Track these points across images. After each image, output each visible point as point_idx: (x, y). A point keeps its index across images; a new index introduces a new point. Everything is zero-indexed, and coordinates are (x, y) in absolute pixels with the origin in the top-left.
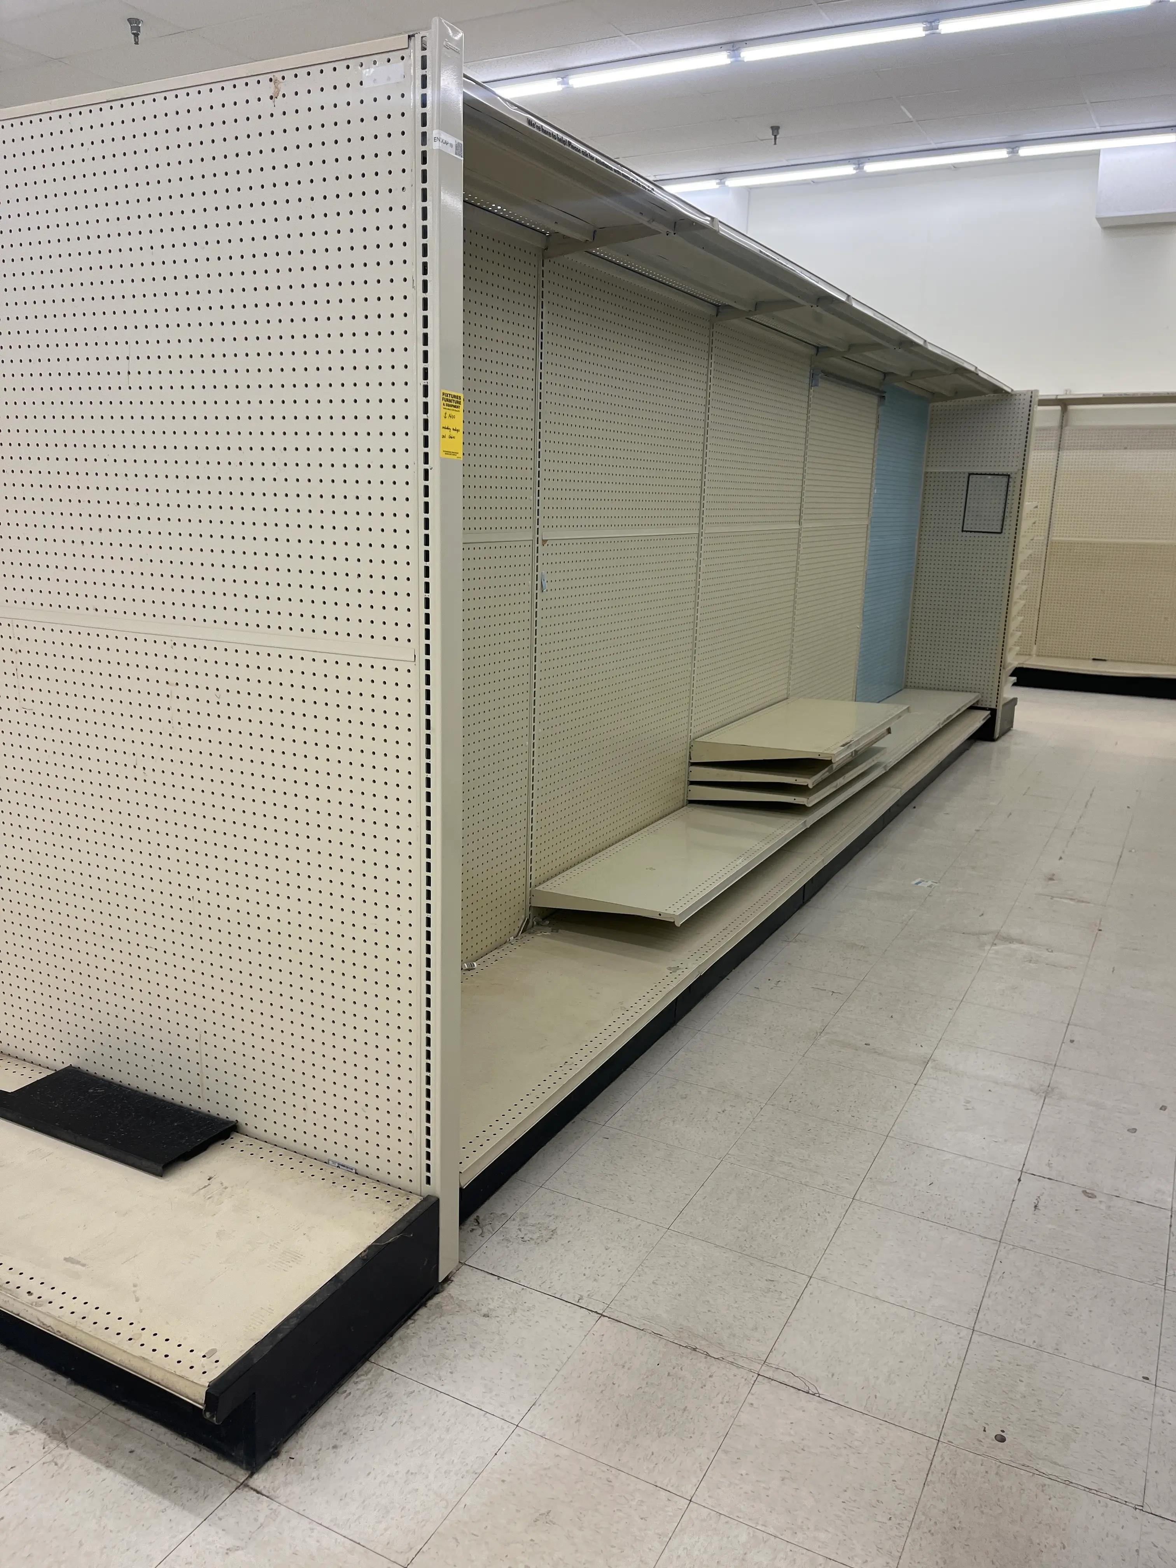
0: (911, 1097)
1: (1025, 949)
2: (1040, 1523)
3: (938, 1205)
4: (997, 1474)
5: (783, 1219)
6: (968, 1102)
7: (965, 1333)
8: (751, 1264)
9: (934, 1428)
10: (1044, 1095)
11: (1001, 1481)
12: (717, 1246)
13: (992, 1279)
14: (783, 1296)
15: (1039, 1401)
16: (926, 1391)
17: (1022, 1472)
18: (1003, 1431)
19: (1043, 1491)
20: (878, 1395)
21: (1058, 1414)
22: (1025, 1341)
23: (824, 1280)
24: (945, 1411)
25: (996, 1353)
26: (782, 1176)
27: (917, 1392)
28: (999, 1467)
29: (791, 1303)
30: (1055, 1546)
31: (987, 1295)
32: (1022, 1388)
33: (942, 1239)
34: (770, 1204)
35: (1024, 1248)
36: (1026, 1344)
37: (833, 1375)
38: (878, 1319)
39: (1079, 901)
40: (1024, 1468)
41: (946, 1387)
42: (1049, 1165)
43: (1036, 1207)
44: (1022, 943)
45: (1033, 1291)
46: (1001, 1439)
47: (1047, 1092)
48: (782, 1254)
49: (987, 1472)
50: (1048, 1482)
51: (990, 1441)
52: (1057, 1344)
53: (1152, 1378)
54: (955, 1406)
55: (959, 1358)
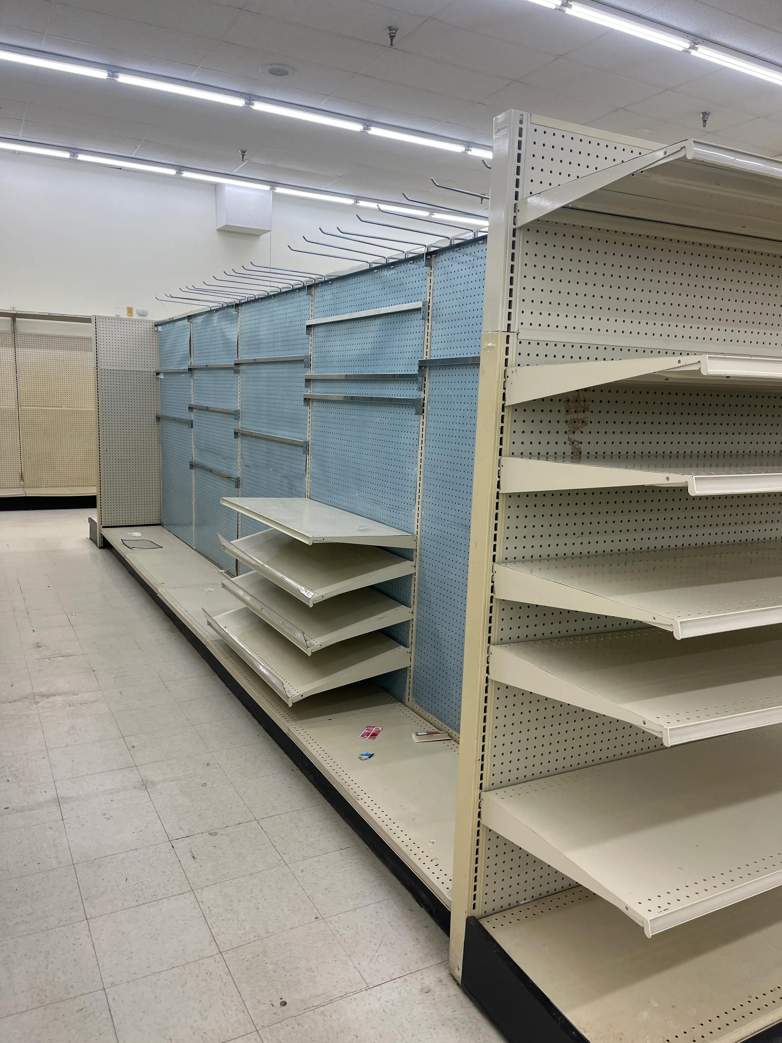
0: (67, 831)
1: (59, 699)
2: (337, 1033)
3: (142, 890)
4: (298, 1024)
5: (52, 963)
6: (104, 814)
7: (218, 957)
8: (58, 1008)
9: (249, 1026)
10: (144, 787)
11: (303, 1027)
12: (21, 1013)
13: (206, 917)
14: (98, 1014)
15: (283, 968)
16: (227, 1008)
17: (308, 1013)
18: (281, 999)
19: (325, 1016)
20: (205, 1031)
21: (297, 968)
22: (249, 939)
23: (113, 984)
24: (246, 1011)
25: (242, 958)
26: (25, 934)
27: (223, 1012)
28: (296, 1020)
29: (106, 1015)
30: (353, 1039)
31: (211, 927)
32: (270, 967)
33: (161, 910)
34: (34, 958)
35: (207, 886)
36: (252, 941)
37: (171, 1040)
38: (166, 986)
39: (67, 656)
40: (307, 1010)
41: (235, 997)
42: (180, 828)
43: (193, 857)
44: (55, 696)
45: (231, 908)
46: (284, 1004)
47: (145, 785)
48: (72, 987)
49: (293, 1028)
50: (322, 1009)
51: (280, 1009)
52: (266, 930)
53: (319, 916)
54: (248, 1004)
55: (227, 974)
